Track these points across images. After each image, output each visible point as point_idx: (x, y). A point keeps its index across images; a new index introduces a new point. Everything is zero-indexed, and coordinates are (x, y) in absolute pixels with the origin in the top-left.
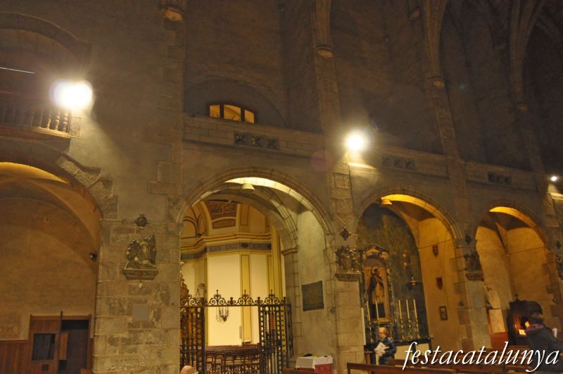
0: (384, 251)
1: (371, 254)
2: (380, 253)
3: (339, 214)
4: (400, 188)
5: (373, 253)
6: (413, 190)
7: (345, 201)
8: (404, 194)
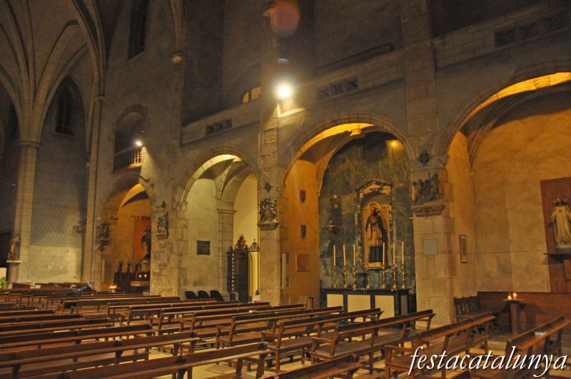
0: (385, 184)
1: (370, 191)
2: (381, 189)
3: (265, 169)
4: (329, 121)
5: (371, 189)
6: (347, 117)
7: (271, 155)
8: (337, 125)
